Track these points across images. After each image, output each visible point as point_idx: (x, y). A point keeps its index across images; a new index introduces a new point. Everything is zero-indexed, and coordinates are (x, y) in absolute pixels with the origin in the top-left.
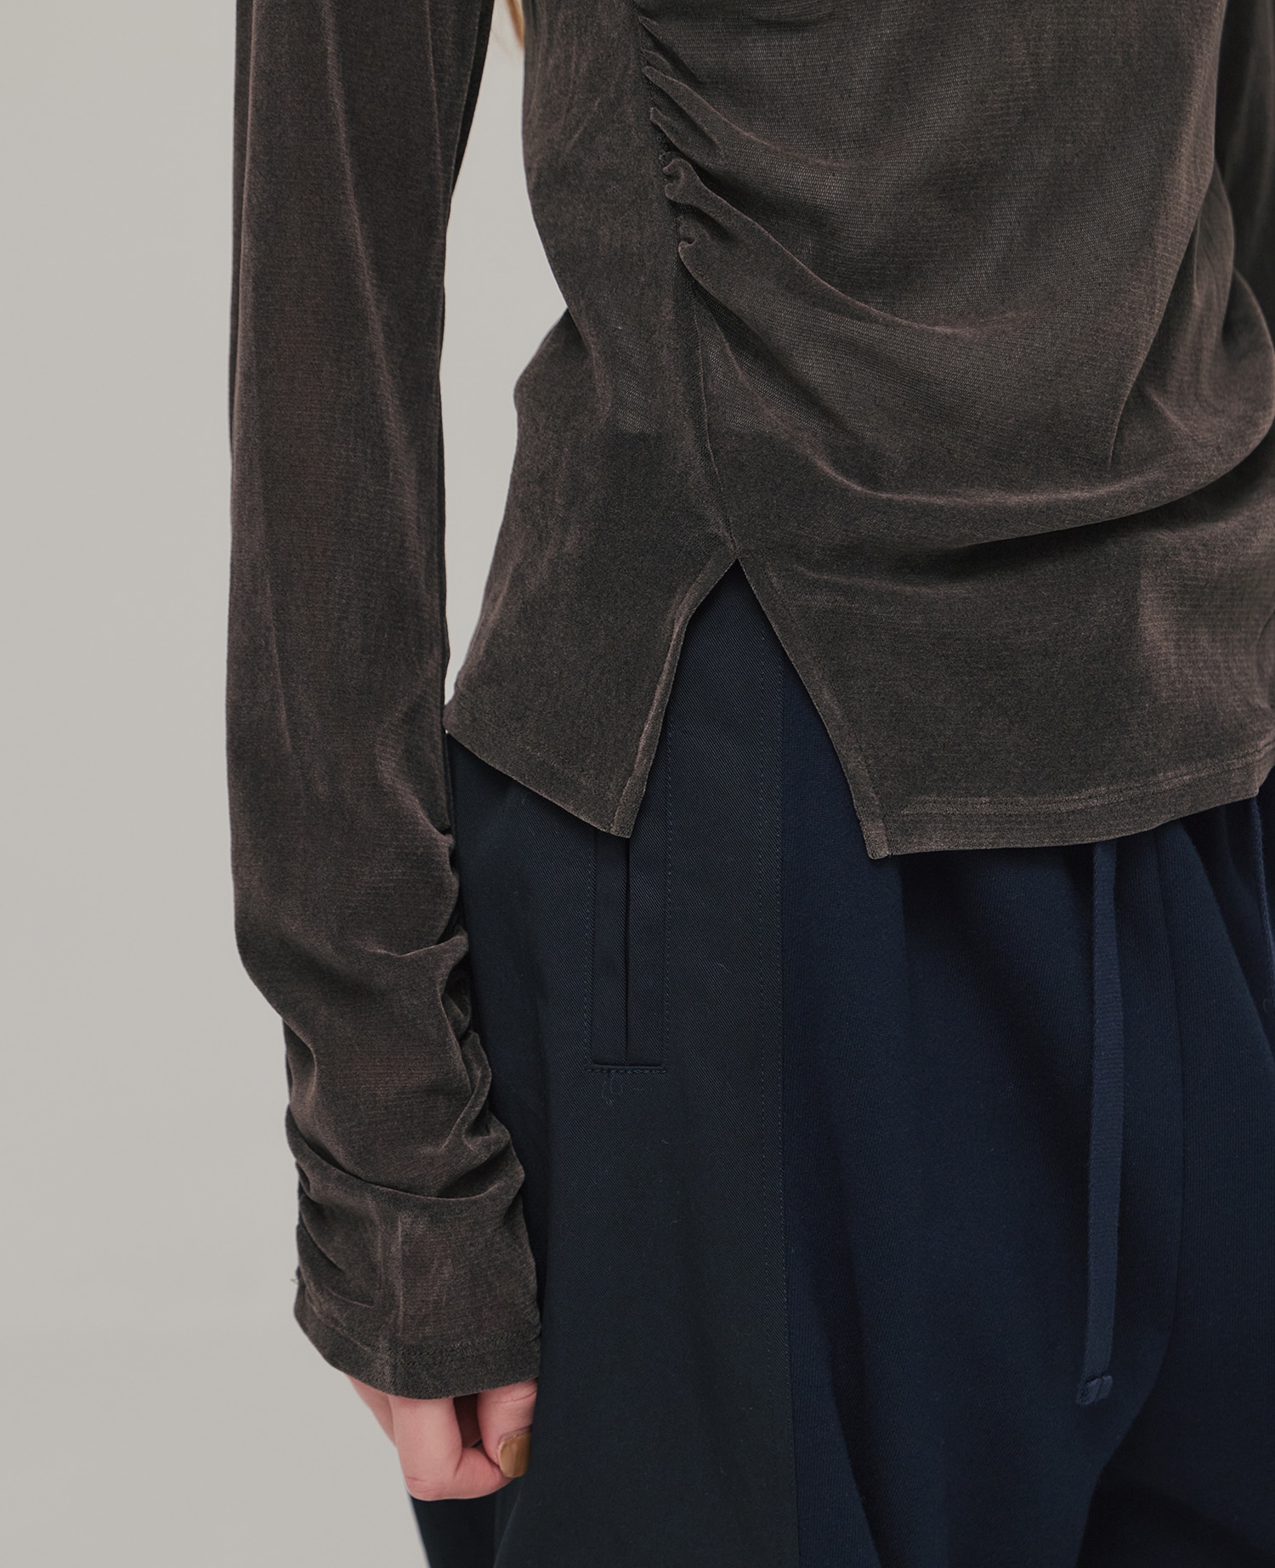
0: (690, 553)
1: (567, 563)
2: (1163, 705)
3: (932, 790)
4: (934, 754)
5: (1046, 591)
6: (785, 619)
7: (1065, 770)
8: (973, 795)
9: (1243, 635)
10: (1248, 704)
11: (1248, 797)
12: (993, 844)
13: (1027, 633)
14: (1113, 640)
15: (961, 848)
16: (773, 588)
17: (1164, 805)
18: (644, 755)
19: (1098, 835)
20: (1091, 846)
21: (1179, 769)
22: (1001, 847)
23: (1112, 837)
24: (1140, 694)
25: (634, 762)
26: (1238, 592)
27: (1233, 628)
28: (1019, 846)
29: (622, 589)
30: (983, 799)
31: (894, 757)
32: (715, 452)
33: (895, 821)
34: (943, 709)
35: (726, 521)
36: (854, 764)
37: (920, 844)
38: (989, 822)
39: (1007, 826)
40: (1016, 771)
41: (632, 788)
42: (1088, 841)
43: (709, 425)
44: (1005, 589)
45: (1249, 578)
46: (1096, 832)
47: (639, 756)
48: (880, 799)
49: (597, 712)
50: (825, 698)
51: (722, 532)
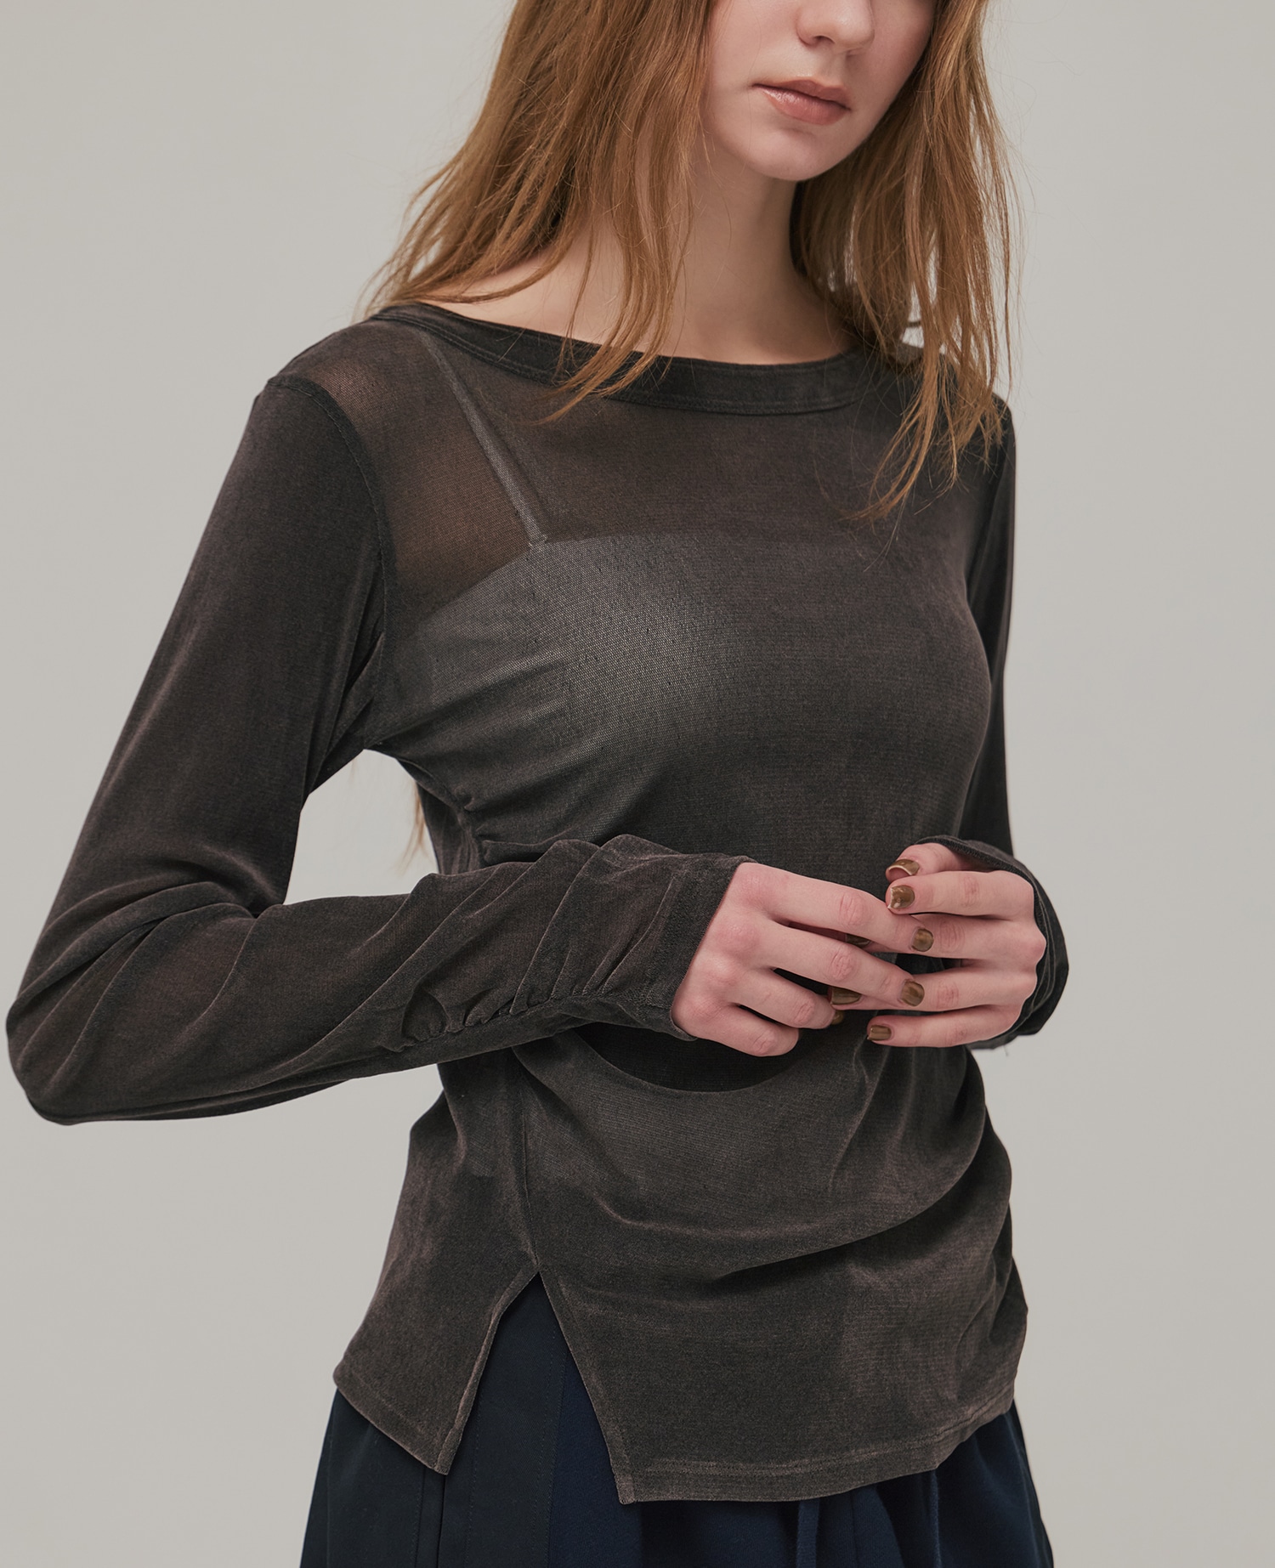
0: (506, 1265)
1: (422, 1266)
2: (858, 1398)
3: (672, 1454)
4: (675, 1428)
5: (771, 1311)
6: (568, 1319)
7: (778, 1444)
8: (704, 1460)
9: (944, 1340)
10: (938, 1395)
11: (927, 1470)
12: (717, 1497)
13: (752, 1342)
14: (821, 1349)
15: (692, 1499)
16: (562, 1295)
17: (854, 1474)
18: (462, 1413)
19: (801, 1495)
20: (797, 1503)
21: (869, 1447)
22: (723, 1500)
23: (811, 1497)
24: (840, 1390)
25: (455, 1417)
26: (936, 1309)
27: (934, 1335)
28: (738, 1500)
29: (457, 1288)
30: (712, 1464)
31: (643, 1428)
32: (529, 1191)
33: (641, 1476)
34: (684, 1394)
35: (533, 1243)
36: (612, 1432)
37: (659, 1494)
38: (715, 1480)
39: (729, 1484)
40: (739, 1443)
41: (452, 1438)
42: (792, 1499)
43: (526, 1171)
44: (740, 1308)
45: (945, 1299)
46: (799, 1493)
47: (459, 1413)
48: (630, 1459)
49: (432, 1378)
50: (592, 1381)
51: (530, 1251)
